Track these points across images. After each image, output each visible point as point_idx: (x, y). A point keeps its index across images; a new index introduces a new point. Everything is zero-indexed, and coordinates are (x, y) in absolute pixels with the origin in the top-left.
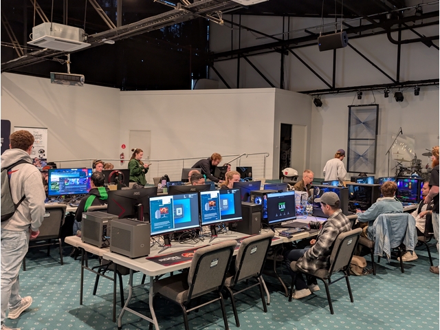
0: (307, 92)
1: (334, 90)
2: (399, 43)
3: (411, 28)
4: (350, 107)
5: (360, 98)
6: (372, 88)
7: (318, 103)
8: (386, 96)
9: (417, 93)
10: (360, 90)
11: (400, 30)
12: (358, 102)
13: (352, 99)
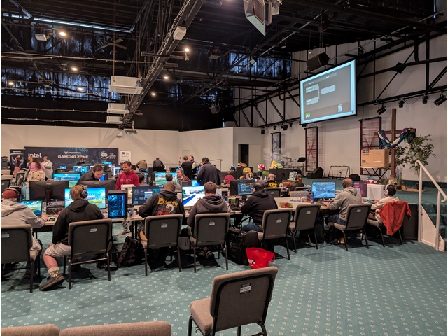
0: (260, 127)
1: (267, 125)
2: (284, 99)
3: (288, 92)
4: (272, 134)
5: (275, 129)
6: (278, 123)
7: (263, 132)
8: (282, 127)
9: (291, 126)
10: (274, 125)
11: (284, 93)
12: (275, 131)
13: (271, 130)
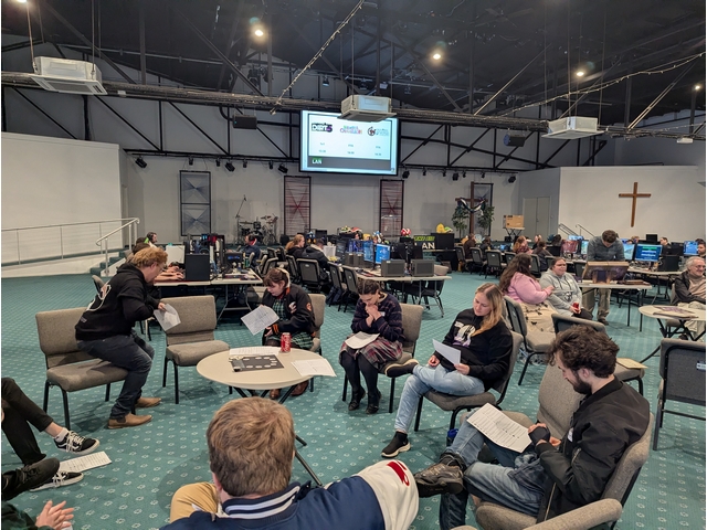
1: (161, 152)
2: (228, 119)
4: (181, 171)
5: (191, 163)
6: (204, 156)
7: (142, 164)
8: (218, 164)
9: (245, 166)
10: (190, 157)
12: (190, 168)
13: (182, 164)
